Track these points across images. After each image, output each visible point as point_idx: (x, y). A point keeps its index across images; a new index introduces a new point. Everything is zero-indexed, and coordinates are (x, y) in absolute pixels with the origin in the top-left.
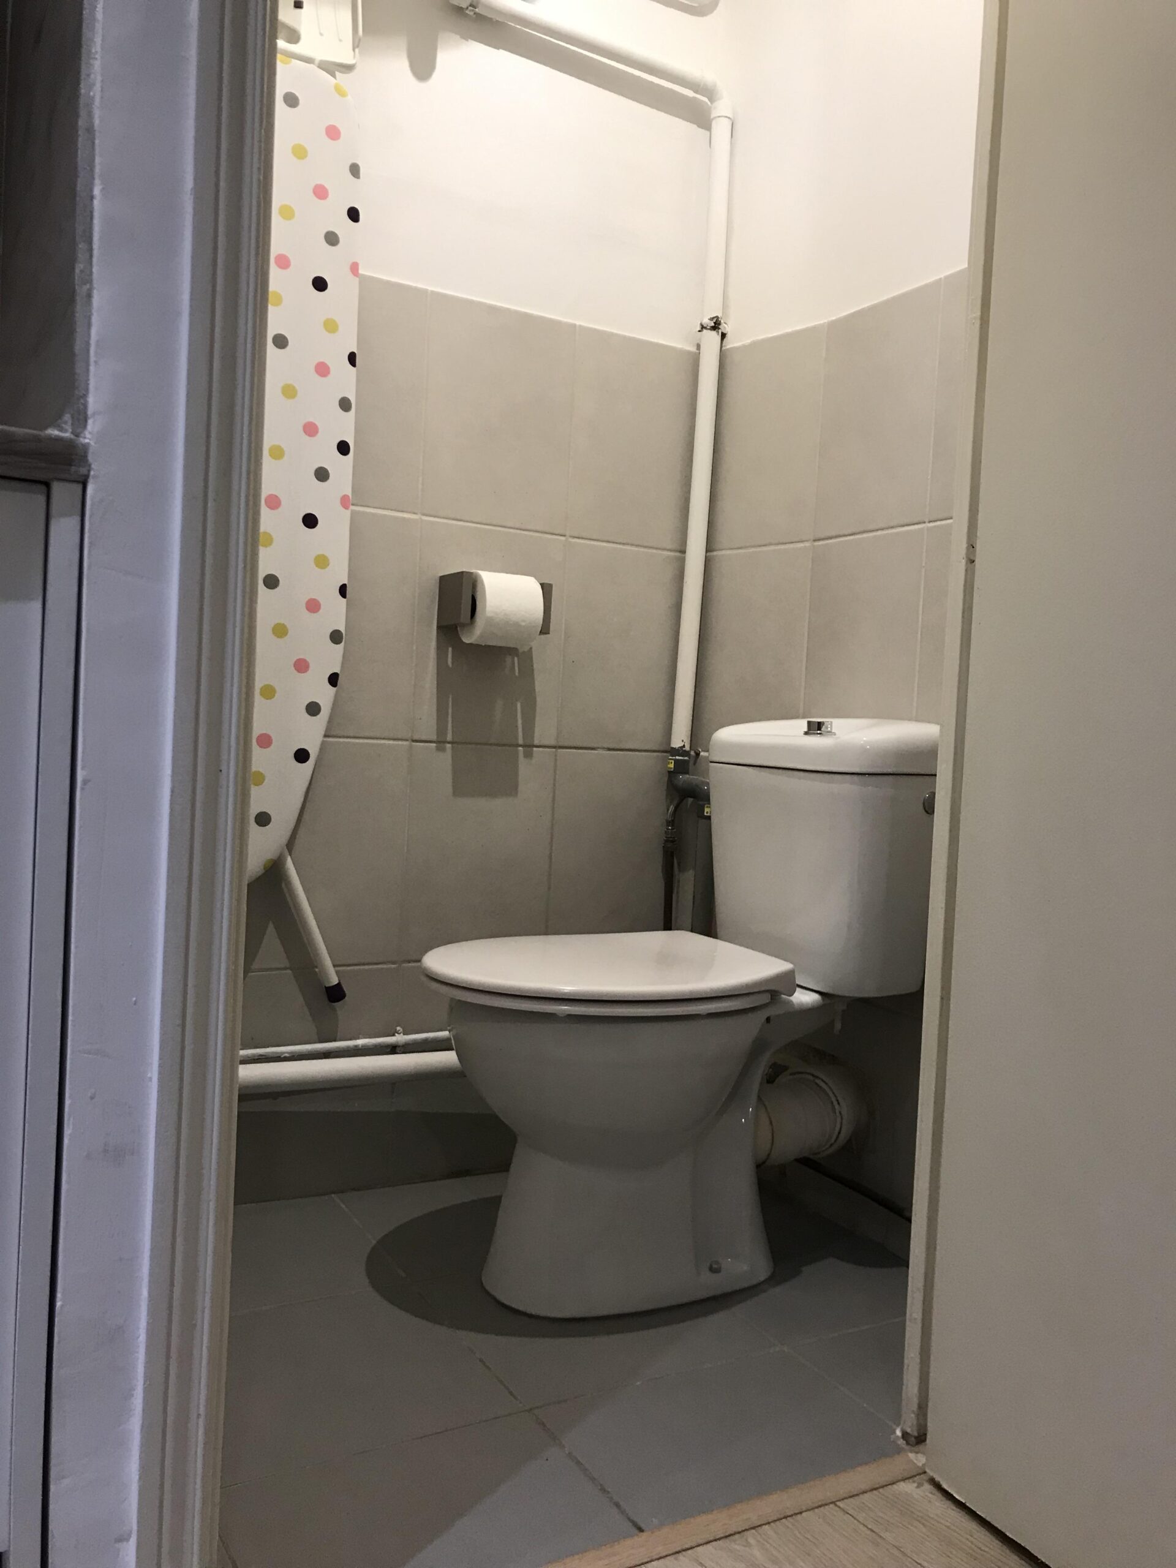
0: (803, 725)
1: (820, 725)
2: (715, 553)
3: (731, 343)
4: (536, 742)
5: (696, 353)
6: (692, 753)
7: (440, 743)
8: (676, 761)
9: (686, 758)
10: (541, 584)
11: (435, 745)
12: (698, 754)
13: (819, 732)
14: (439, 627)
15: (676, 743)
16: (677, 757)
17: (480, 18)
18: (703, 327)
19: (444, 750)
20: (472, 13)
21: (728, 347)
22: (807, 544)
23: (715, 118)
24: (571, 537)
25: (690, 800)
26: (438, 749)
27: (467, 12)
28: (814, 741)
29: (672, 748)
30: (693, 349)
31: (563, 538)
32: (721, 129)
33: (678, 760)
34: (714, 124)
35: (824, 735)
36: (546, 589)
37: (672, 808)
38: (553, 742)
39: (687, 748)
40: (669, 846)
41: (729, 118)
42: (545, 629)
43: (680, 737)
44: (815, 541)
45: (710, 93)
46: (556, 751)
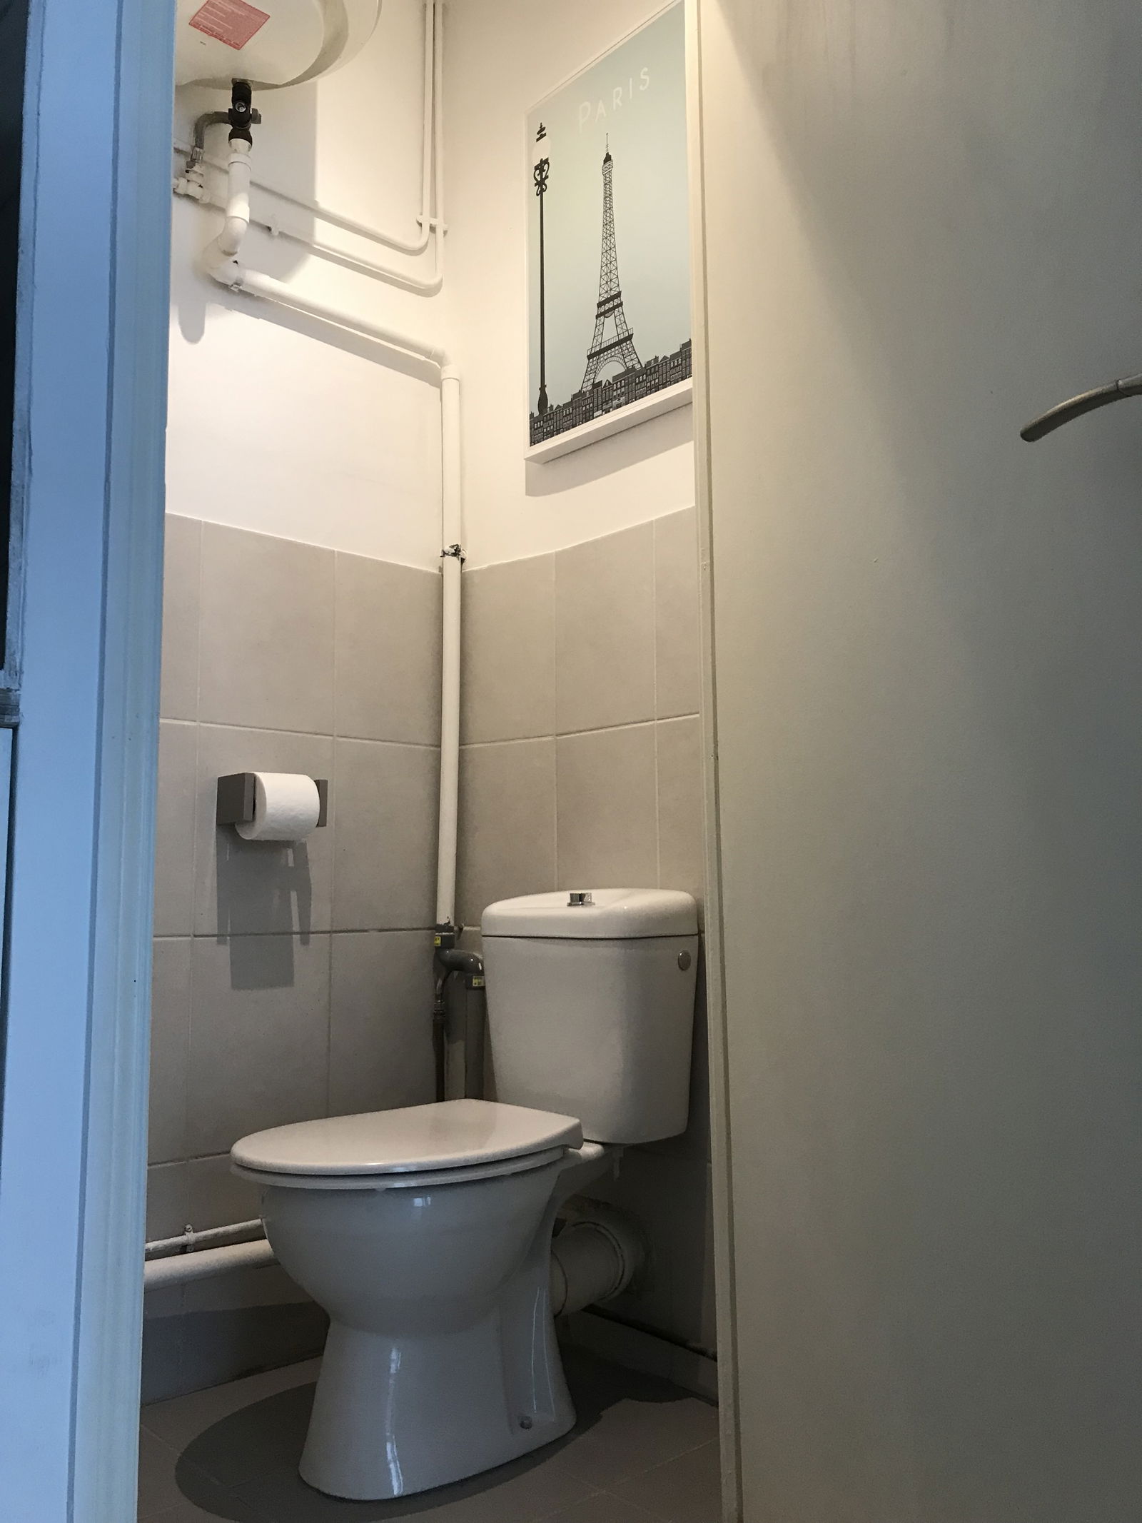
0: (565, 897)
1: (581, 897)
2: (467, 747)
3: (469, 567)
4: (312, 929)
5: (439, 575)
6: (456, 928)
7: (220, 936)
8: (442, 936)
9: (452, 933)
10: (315, 781)
11: (216, 938)
12: (461, 929)
13: (580, 903)
14: (218, 825)
15: (442, 920)
16: (444, 934)
17: (243, 293)
18: (445, 554)
19: (224, 943)
20: (236, 290)
21: (467, 570)
22: (550, 738)
23: (444, 379)
24: (338, 736)
25: (456, 973)
26: (219, 942)
27: (232, 288)
28: (579, 911)
29: (438, 925)
30: (436, 571)
31: (331, 738)
32: (450, 388)
33: (444, 936)
34: (444, 383)
35: (586, 906)
36: (321, 786)
37: (440, 982)
38: (328, 928)
39: (452, 924)
40: (438, 1018)
41: (458, 380)
42: (322, 822)
43: (445, 914)
44: (557, 735)
45: (440, 359)
46: (330, 936)
